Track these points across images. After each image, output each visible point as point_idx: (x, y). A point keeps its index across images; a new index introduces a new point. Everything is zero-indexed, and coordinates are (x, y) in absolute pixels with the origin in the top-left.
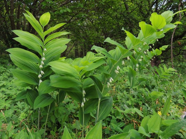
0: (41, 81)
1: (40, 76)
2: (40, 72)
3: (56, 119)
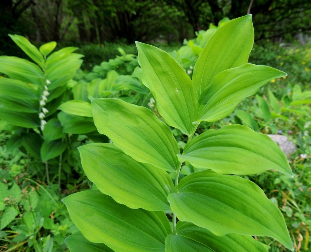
0: (43, 122)
1: (41, 115)
2: (40, 110)
3: (72, 168)
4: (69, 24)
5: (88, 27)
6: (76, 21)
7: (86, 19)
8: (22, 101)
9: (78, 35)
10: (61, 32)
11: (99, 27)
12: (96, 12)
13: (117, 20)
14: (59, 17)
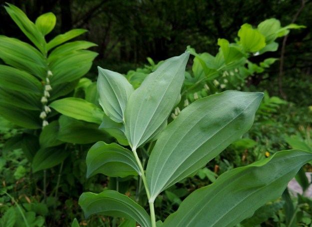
0: (45, 123)
1: (43, 115)
4: (113, 47)
5: (128, 50)
6: (119, 44)
7: (128, 43)
8: (25, 96)
9: (119, 56)
10: (106, 52)
11: (138, 50)
12: (137, 37)
13: (154, 45)
14: (106, 40)
